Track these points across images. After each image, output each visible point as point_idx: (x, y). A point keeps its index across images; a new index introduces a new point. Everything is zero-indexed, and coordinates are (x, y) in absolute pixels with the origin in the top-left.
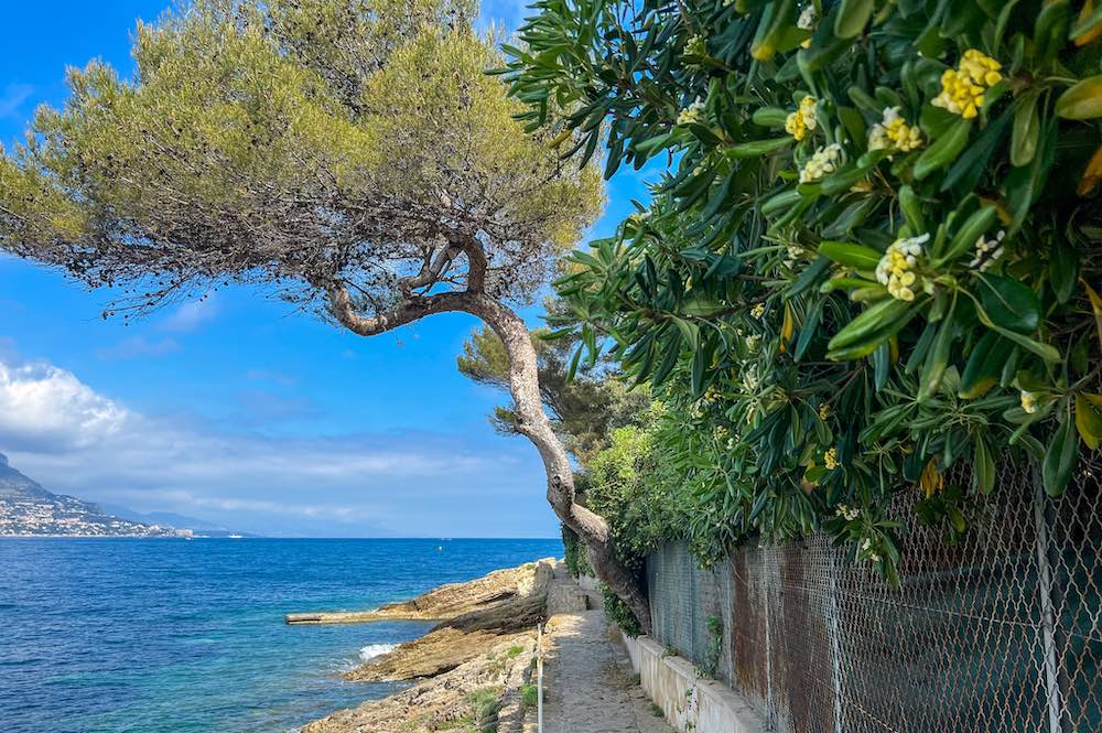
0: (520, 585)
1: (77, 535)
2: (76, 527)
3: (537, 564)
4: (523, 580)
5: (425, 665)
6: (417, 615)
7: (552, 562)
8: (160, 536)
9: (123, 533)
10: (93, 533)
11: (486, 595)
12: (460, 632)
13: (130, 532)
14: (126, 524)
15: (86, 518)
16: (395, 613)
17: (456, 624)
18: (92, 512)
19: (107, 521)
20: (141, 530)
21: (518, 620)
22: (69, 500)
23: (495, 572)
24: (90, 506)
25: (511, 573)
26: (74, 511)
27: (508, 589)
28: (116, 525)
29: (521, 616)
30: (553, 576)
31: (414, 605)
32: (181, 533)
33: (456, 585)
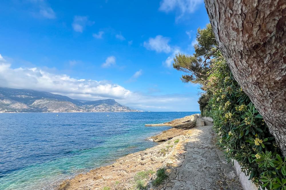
0: (191, 119)
2: (126, 111)
3: (195, 115)
4: (192, 118)
5: (165, 137)
6: (171, 125)
7: (198, 115)
8: (138, 112)
10: (128, 111)
11: (184, 121)
12: (177, 129)
13: (134, 111)
15: (127, 109)
16: (166, 124)
17: (176, 127)
18: (128, 108)
21: (189, 126)
22: (124, 106)
23: (186, 116)
25: (189, 117)
26: (125, 108)
27: (189, 120)
28: (131, 110)
29: (190, 125)
30: (198, 117)
31: (170, 123)
32: (141, 111)
33: (178, 119)
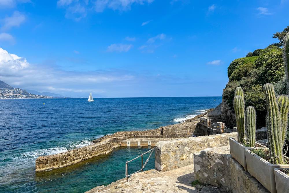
1: (20, 98)
2: (20, 96)
8: (42, 98)
9: (33, 98)
10: (24, 98)
13: (34, 97)
14: (33, 95)
15: (22, 94)
18: (24, 92)
19: (28, 94)
20: (37, 97)
22: (18, 89)
24: (23, 91)
26: (19, 92)
28: (30, 95)
32: (48, 97)
